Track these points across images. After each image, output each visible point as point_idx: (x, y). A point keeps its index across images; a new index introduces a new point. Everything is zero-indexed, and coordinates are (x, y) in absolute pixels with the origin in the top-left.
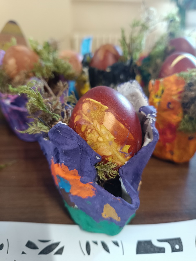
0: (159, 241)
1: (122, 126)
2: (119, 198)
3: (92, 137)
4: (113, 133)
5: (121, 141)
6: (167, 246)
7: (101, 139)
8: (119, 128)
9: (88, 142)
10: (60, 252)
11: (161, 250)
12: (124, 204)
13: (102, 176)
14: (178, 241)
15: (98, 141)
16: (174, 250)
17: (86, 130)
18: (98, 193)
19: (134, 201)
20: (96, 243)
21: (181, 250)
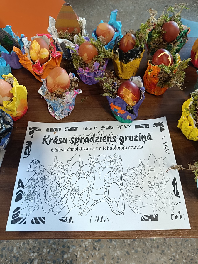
0: (142, 125)
1: (134, 96)
2: (132, 114)
3: (125, 99)
4: (131, 98)
5: (134, 100)
6: (144, 126)
7: (128, 100)
8: (133, 97)
9: (125, 100)
10: (112, 129)
11: (143, 127)
12: (134, 116)
13: (128, 109)
14: (148, 125)
15: (127, 100)
16: (146, 127)
17: (124, 97)
18: (126, 113)
19: (136, 115)
20: (123, 126)
21: (148, 127)
